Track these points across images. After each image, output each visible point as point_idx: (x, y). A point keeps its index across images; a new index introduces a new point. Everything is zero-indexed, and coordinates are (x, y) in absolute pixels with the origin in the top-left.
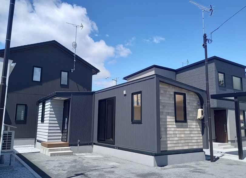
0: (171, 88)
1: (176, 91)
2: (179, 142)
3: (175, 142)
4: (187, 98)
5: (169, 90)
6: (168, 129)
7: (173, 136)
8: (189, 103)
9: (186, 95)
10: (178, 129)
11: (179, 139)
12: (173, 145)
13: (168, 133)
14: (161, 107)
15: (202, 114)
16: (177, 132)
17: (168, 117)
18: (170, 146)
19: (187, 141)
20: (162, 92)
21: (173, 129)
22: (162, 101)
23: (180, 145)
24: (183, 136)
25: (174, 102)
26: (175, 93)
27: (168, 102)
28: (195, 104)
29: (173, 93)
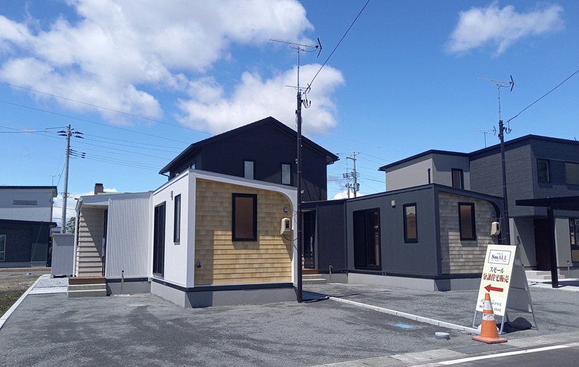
0: (454, 197)
1: (461, 201)
2: (466, 264)
3: (460, 264)
4: (476, 208)
5: (451, 200)
6: (451, 249)
7: (457, 257)
8: (479, 215)
9: (475, 205)
10: (464, 249)
11: (466, 260)
12: (458, 268)
13: (450, 253)
14: (441, 222)
15: (498, 229)
16: (462, 253)
17: (450, 233)
18: (453, 269)
19: (476, 263)
20: (442, 203)
21: (457, 249)
22: (443, 215)
23: (468, 268)
24: (471, 256)
25: (458, 215)
26: (460, 204)
27: (450, 215)
28: (488, 216)
29: (456, 204)
